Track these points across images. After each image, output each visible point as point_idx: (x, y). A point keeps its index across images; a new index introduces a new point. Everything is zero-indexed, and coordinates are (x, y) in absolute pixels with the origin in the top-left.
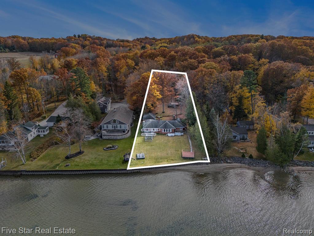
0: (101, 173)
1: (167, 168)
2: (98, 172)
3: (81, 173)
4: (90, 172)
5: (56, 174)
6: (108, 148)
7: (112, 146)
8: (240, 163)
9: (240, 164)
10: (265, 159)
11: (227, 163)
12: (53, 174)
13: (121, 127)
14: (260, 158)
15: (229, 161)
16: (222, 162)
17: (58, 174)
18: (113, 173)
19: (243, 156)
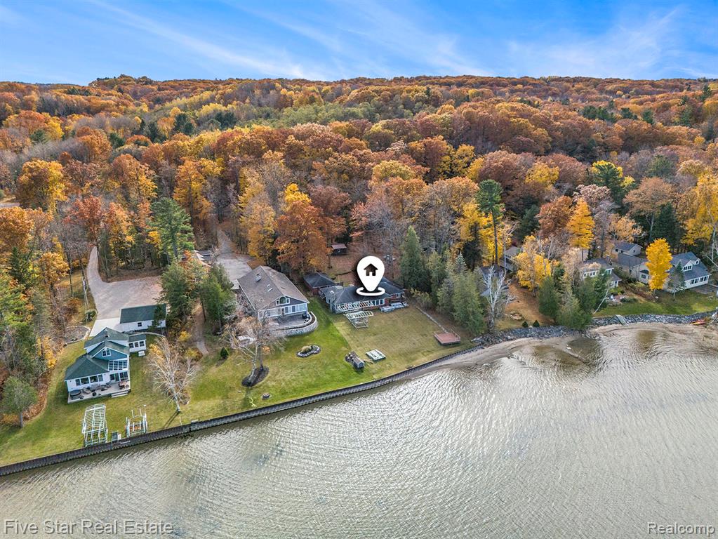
0: (333, 397)
1: (431, 367)
2: (328, 396)
3: (300, 404)
4: (314, 400)
5: (255, 417)
6: (305, 352)
7: (310, 347)
8: (526, 337)
9: (526, 339)
10: (556, 324)
11: (508, 340)
12: (251, 417)
13: (294, 310)
14: (548, 324)
15: (509, 337)
16: (501, 340)
17: (259, 416)
18: (353, 393)
19: (525, 325)
